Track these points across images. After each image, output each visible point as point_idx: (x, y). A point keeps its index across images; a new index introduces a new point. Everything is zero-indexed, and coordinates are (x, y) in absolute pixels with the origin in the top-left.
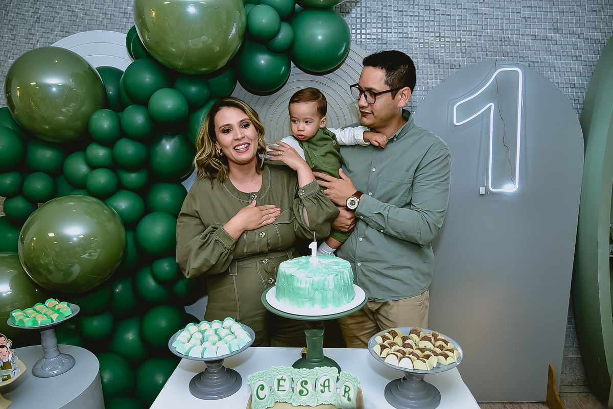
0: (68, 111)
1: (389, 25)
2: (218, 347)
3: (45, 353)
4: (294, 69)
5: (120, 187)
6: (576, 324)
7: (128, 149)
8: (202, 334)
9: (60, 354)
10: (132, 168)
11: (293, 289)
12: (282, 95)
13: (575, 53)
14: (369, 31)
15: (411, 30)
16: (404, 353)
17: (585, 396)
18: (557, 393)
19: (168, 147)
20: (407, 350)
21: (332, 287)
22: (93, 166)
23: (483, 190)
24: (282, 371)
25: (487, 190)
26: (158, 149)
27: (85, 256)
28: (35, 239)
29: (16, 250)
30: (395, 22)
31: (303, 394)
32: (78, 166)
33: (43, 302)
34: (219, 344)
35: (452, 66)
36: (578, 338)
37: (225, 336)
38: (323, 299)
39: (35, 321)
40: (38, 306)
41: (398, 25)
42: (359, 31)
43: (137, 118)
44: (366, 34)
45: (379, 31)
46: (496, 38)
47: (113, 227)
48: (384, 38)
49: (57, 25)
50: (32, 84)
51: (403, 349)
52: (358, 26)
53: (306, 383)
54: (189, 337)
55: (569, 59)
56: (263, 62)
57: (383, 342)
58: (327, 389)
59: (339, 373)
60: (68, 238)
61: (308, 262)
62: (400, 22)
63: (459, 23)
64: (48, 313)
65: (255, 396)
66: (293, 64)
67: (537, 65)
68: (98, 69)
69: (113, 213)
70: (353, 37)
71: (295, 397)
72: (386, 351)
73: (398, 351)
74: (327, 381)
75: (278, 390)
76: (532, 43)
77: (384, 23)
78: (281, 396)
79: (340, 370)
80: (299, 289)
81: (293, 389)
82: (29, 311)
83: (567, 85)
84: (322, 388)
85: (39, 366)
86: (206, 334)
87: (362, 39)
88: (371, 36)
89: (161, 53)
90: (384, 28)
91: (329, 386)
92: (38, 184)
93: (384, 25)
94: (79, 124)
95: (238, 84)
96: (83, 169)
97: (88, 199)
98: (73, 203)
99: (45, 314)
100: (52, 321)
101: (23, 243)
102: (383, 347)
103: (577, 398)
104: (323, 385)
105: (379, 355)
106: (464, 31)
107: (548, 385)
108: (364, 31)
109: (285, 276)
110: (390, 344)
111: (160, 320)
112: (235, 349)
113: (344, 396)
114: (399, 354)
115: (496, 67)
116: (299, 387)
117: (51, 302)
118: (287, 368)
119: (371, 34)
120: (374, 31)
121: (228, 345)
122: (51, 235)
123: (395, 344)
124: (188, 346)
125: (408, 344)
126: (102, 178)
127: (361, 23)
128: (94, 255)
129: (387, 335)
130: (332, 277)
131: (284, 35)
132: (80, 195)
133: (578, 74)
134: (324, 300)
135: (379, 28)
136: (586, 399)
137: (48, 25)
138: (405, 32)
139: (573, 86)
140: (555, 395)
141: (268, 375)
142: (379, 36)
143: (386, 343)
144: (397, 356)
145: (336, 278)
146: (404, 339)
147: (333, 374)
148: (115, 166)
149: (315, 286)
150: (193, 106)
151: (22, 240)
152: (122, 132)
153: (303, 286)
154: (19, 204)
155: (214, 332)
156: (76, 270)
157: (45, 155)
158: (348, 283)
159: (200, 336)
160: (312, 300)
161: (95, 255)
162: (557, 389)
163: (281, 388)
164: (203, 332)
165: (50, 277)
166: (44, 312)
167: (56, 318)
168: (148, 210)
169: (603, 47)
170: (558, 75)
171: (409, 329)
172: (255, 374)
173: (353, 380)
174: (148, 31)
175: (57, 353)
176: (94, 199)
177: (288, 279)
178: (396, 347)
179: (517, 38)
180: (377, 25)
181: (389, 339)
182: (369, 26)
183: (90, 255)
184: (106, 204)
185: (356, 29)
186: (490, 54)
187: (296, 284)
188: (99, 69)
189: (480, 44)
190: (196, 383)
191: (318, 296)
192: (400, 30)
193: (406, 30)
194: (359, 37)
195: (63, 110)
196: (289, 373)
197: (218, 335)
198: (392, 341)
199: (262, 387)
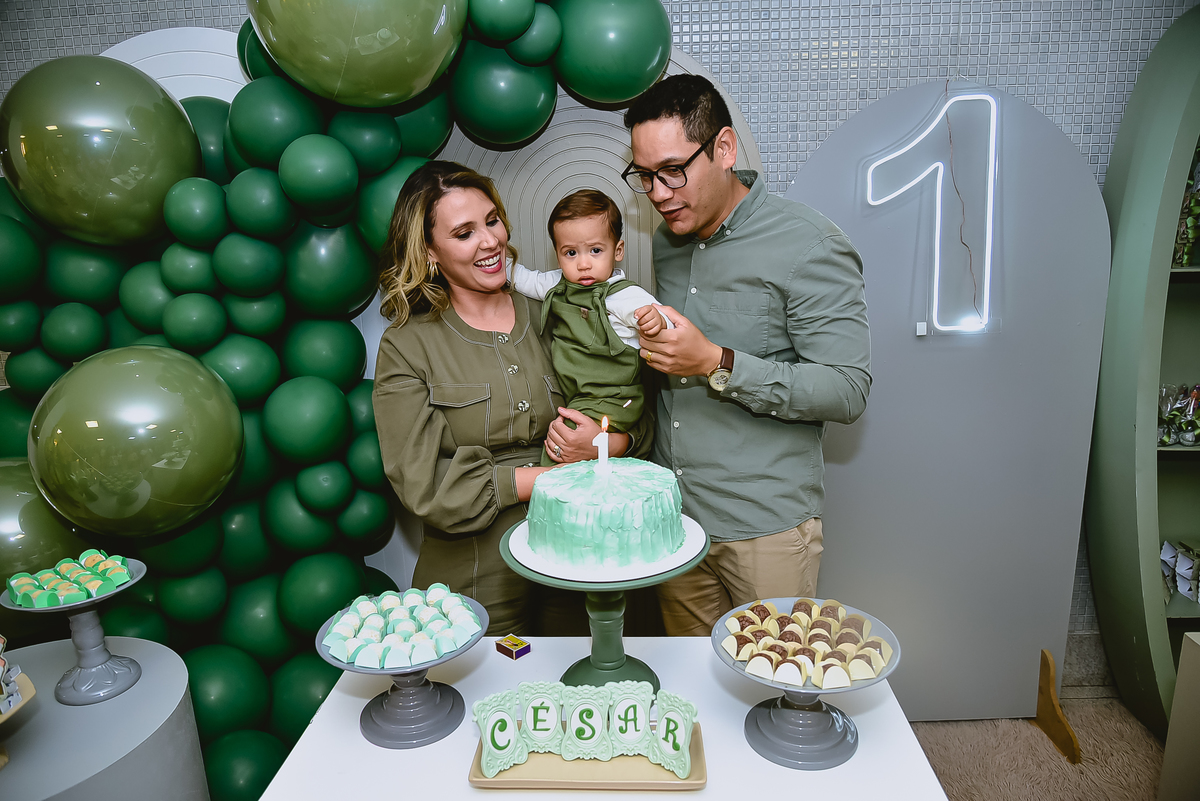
0: (125, 182)
1: (744, 16)
2: (413, 647)
3: (80, 657)
4: (564, 100)
5: (230, 329)
6: (1091, 574)
7: (243, 256)
8: (385, 617)
9: (111, 657)
10: (253, 292)
11: (561, 528)
12: (541, 149)
13: (1092, 68)
14: (706, 28)
15: (784, 25)
16: (783, 653)
17: (1106, 706)
18: (1056, 702)
19: (323, 251)
20: (791, 646)
21: (638, 523)
22: (176, 290)
23: (922, 329)
24: (541, 691)
25: (930, 327)
26: (303, 255)
27: (161, 464)
28: (59, 431)
29: (23, 453)
30: (754, 10)
31: (584, 736)
32: (146, 289)
33: (76, 557)
34: (418, 638)
35: (863, 95)
36: (1095, 599)
37: (430, 622)
38: (621, 548)
39: (54, 597)
40: (65, 566)
41: (760, 16)
42: (686, 28)
43: (257, 195)
44: (701, 33)
45: (725, 27)
46: (945, 40)
47: (218, 408)
48: (735, 42)
49: (110, 19)
50: (50, 128)
51: (781, 643)
52: (686, 18)
53: (590, 714)
54: (358, 623)
55: (1081, 79)
56: (502, 84)
57: (742, 629)
58: (631, 725)
59: (655, 693)
60: (128, 430)
61: (590, 474)
62: (765, 9)
63: (876, 11)
64: (81, 579)
65: (488, 744)
66: (560, 90)
67: (1022, 90)
68: (185, 102)
69: (216, 380)
70: (676, 39)
71: (569, 742)
72: (748, 649)
73: (772, 648)
74: (631, 710)
75: (535, 729)
76: (1013, 49)
77: (735, 11)
78: (541, 740)
79: (657, 688)
80: (574, 527)
81: (564, 725)
82: (46, 575)
83: (1077, 129)
84: (623, 724)
85: (68, 683)
86: (392, 617)
87: (692, 43)
88: (710, 38)
89: (300, 65)
90: (735, 21)
91: (635, 720)
92: (71, 325)
93: (735, 16)
94: (145, 207)
95: (456, 129)
96: (158, 295)
97: (166, 354)
98: (136, 362)
99: (75, 582)
100: (89, 595)
101: (36, 440)
102: (742, 641)
103: (1092, 709)
104: (623, 717)
105: (734, 656)
106: (884, 27)
107: (1040, 687)
108: (696, 28)
109: (545, 502)
110: (754, 634)
111: (316, 580)
112: (446, 648)
113: (666, 739)
114: (773, 655)
115: (946, 93)
116: (575, 723)
117: (91, 556)
118: (552, 685)
119: (710, 33)
120: (716, 27)
121: (434, 640)
122: (92, 424)
123: (764, 633)
124: (352, 645)
125: (792, 633)
126: (193, 313)
127: (690, 13)
128: (180, 462)
129: (750, 614)
130: (639, 502)
131: (543, 29)
132: (151, 347)
133: (1099, 109)
134: (624, 549)
135: (725, 22)
136: (1108, 710)
137: (92, 19)
138: (775, 30)
139: (1089, 131)
140: (1053, 705)
141: (514, 699)
142: (725, 37)
143: (747, 633)
144: (771, 660)
145: (646, 506)
146: (783, 622)
147: (644, 695)
148: (220, 289)
149: (606, 523)
150: (368, 172)
151: (35, 434)
152: (230, 223)
153: (581, 521)
154: (35, 364)
155: (407, 614)
156: (144, 491)
157: (84, 270)
158: (672, 514)
159: (379, 622)
160: (599, 548)
161: (180, 464)
162: (1055, 693)
163: (540, 725)
164: (385, 614)
165: (91, 506)
166: (75, 577)
167: (98, 590)
168: (286, 372)
169: (1144, 56)
170: (1060, 110)
171: (792, 601)
172: (486, 700)
173: (683, 708)
174: (273, 20)
175: (103, 657)
176: (178, 354)
177: (550, 509)
178: (768, 641)
179: (985, 40)
180: (720, 17)
181: (753, 623)
182: (705, 18)
183: (170, 462)
184: (202, 363)
185: (681, 24)
186: (934, 71)
187: (568, 518)
188: (187, 103)
189: (914, 51)
190: (373, 714)
191: (611, 541)
192: (765, 25)
193: (775, 25)
194: (686, 39)
195: (115, 180)
196: (556, 695)
197: (414, 619)
198: (759, 626)
199: (503, 725)
